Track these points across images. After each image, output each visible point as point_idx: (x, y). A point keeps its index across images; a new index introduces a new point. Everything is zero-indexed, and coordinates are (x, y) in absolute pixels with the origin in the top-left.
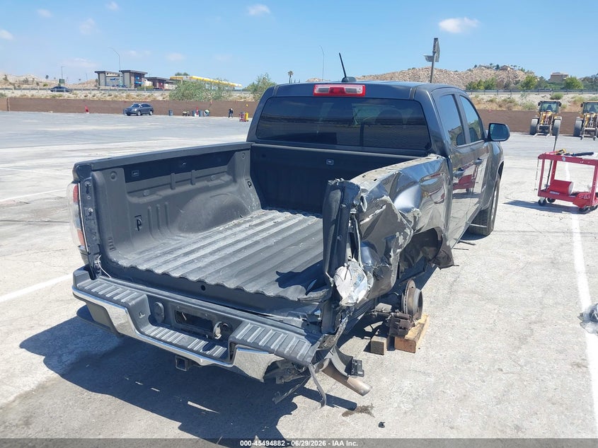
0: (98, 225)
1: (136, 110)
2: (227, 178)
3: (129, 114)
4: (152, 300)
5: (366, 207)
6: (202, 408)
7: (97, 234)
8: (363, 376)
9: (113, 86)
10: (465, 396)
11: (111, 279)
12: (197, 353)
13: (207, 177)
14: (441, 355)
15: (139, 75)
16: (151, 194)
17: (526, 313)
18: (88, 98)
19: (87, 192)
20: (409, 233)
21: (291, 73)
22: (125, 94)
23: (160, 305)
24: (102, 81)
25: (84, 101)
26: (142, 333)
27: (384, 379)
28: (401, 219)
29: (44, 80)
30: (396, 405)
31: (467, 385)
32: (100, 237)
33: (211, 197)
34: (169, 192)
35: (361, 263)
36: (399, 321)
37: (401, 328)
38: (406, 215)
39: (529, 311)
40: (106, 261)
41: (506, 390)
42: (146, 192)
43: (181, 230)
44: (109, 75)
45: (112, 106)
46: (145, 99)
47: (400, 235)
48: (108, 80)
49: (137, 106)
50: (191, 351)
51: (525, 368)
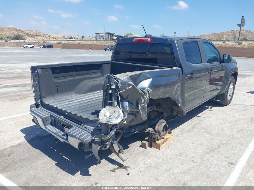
0: (39, 88)
1: (108, 48)
2: (99, 74)
3: (106, 50)
4: (51, 116)
5: (120, 86)
6: (67, 158)
7: (39, 92)
8: (123, 153)
9: (102, 39)
10: (170, 169)
11: (42, 108)
12: (59, 136)
13: (90, 74)
14: (171, 152)
15: (112, 35)
16: (64, 79)
17: (222, 140)
18: (91, 44)
19: (35, 77)
20: (146, 98)
21: (175, 33)
22: (105, 42)
23: (53, 118)
24: (98, 37)
25: (90, 45)
26: (46, 128)
27: (141, 158)
28: (141, 92)
29: (77, 37)
30: (139, 168)
31: (174, 165)
32: (40, 93)
33: (90, 81)
34: (72, 78)
35: (121, 108)
36: (153, 135)
37: (153, 138)
38: (143, 90)
39: (224, 139)
40: (42, 102)
41: (190, 169)
42: (62, 78)
43: (76, 93)
44: (101, 35)
45: (100, 47)
46: (113, 44)
47: (142, 98)
48: (100, 36)
49: (109, 47)
50: (58, 135)
51: (205, 161)
